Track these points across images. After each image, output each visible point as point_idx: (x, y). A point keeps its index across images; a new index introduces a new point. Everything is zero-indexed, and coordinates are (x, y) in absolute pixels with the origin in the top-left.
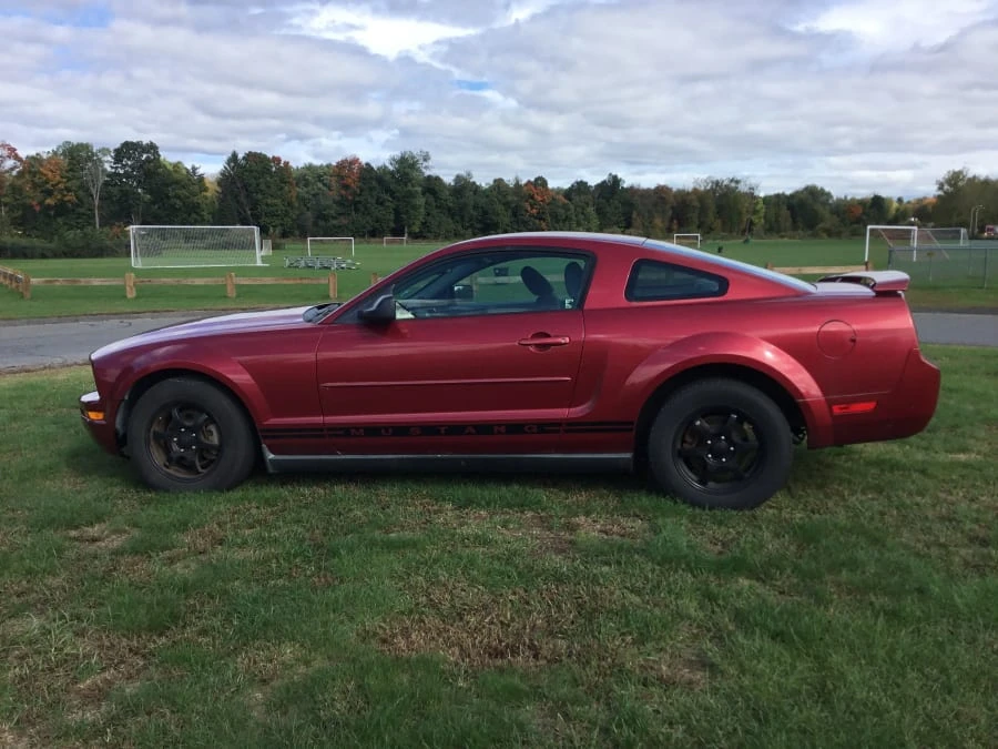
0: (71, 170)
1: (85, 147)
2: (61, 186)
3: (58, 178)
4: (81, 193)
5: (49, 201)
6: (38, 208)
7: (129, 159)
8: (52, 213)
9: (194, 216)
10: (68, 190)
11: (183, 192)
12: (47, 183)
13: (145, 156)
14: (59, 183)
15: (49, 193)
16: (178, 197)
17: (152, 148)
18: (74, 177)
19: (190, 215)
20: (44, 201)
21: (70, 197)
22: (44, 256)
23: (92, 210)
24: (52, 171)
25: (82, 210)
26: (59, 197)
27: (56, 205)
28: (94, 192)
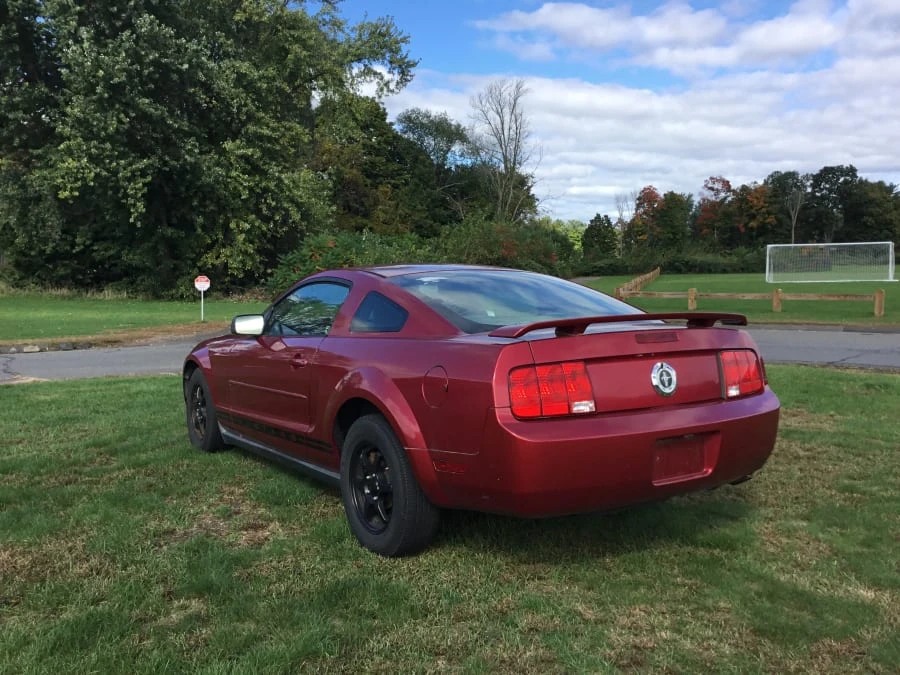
0: (775, 196)
1: (792, 175)
2: (764, 210)
3: (762, 203)
4: (780, 216)
5: (753, 224)
6: (743, 230)
7: (826, 183)
8: (754, 233)
9: (886, 232)
10: (769, 213)
11: (876, 210)
12: (751, 207)
13: (842, 179)
14: (763, 207)
15: (753, 217)
16: (871, 215)
17: (852, 171)
18: (775, 203)
19: (881, 231)
20: (748, 223)
21: (771, 219)
22: (724, 271)
23: (790, 231)
24: (757, 198)
25: (780, 231)
26: (761, 220)
27: (758, 227)
28: (792, 213)
